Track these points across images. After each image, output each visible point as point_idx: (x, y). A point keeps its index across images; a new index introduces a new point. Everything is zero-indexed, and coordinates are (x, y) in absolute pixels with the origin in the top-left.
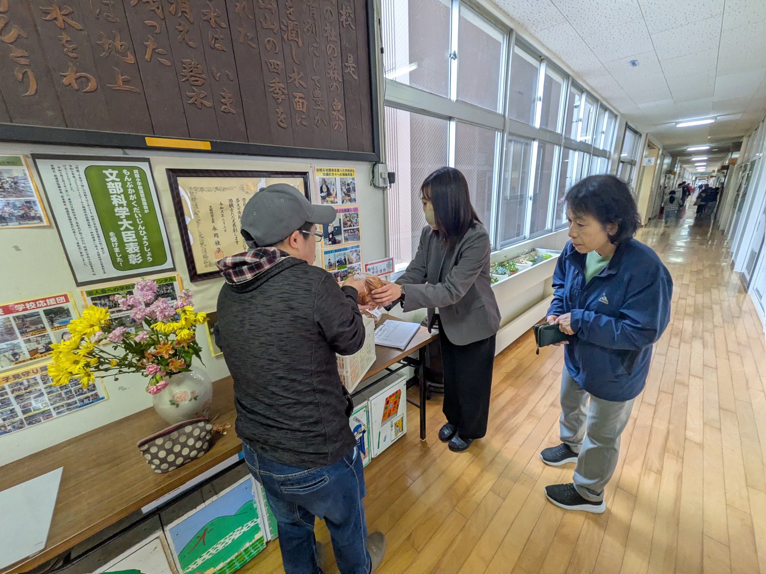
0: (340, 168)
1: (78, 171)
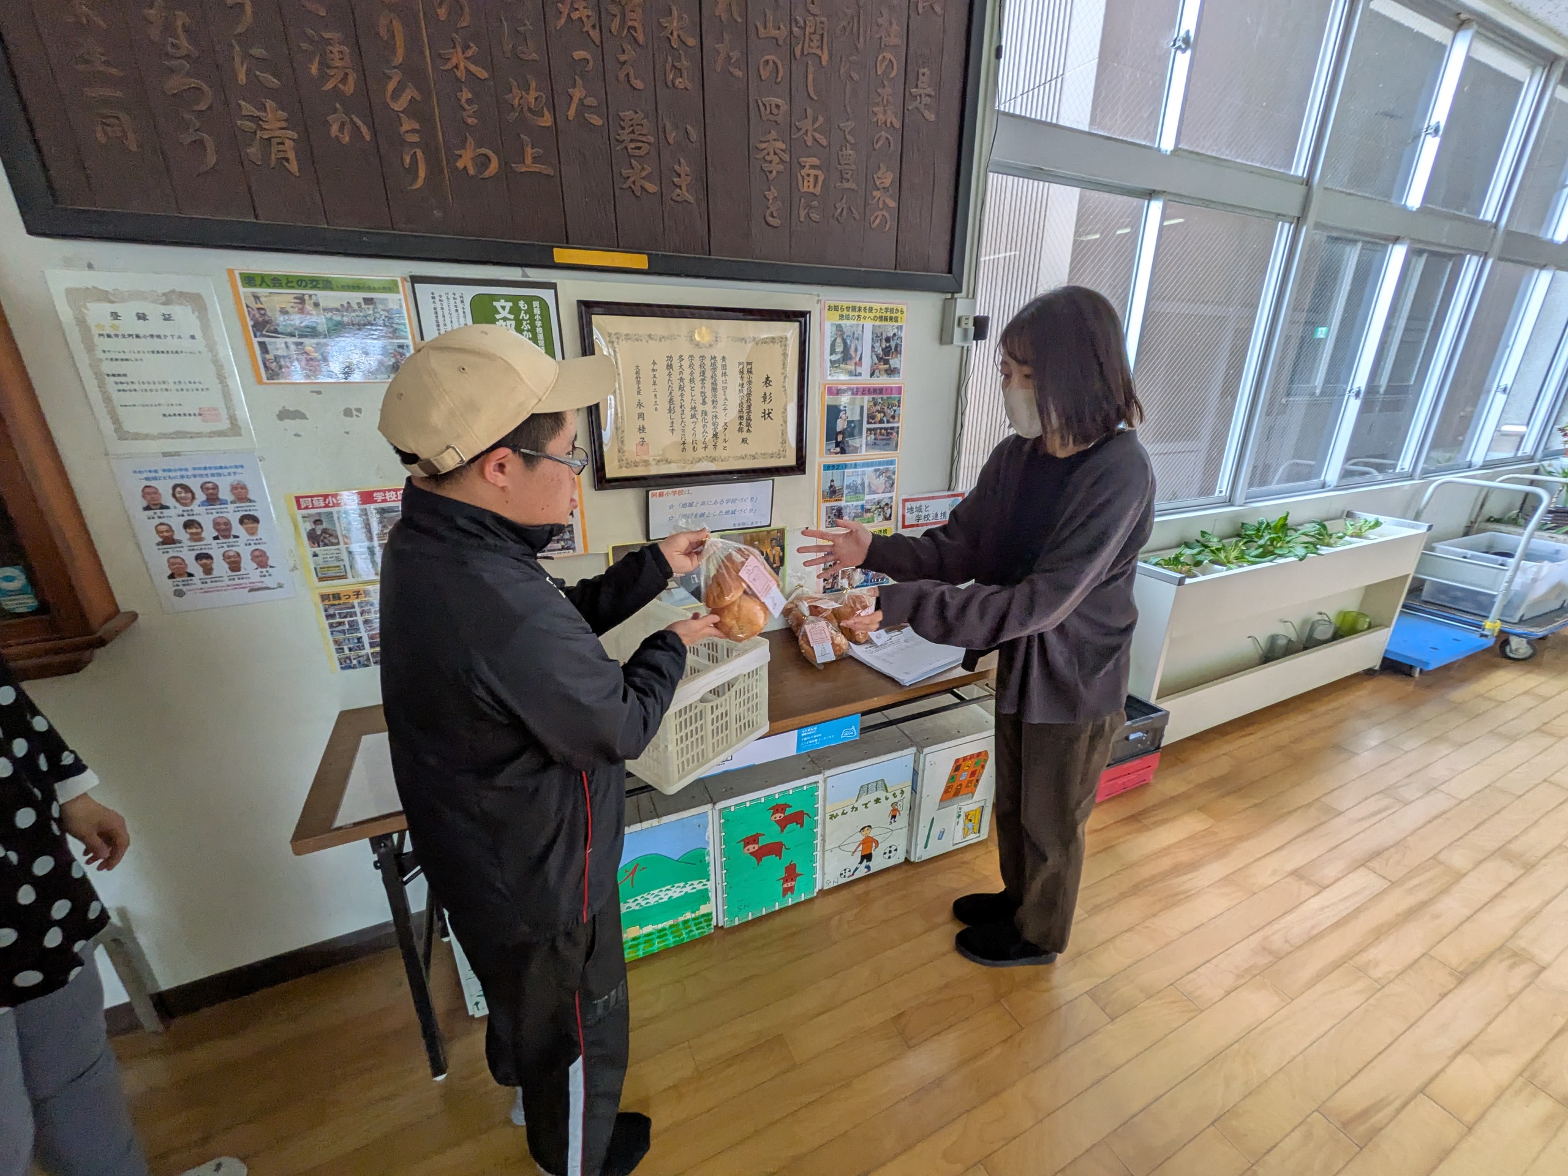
0: (876, 306)
1: (462, 302)
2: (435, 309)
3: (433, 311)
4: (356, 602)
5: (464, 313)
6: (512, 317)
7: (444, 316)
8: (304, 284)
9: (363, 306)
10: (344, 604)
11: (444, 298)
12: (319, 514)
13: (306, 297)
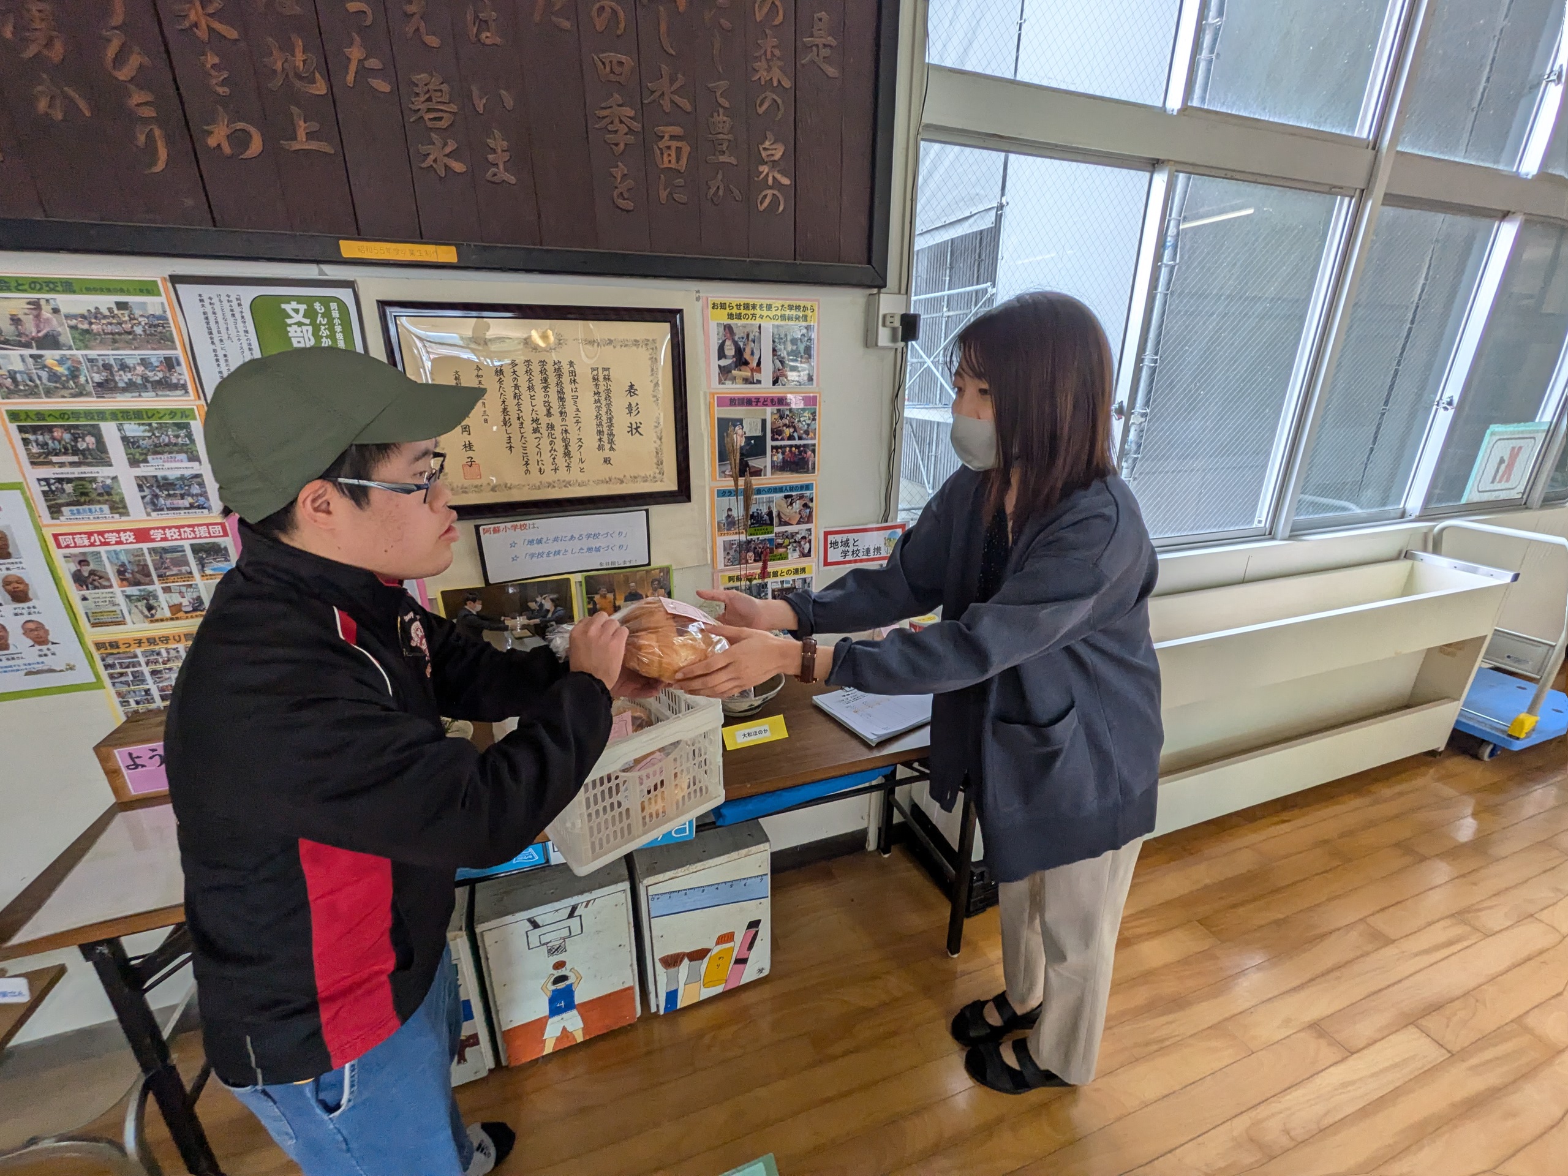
1: (240, 305)
2: (205, 313)
3: (203, 316)
4: (139, 651)
5: (243, 317)
6: (307, 321)
7: (217, 322)
8: (38, 287)
9: (116, 312)
10: (124, 653)
11: (215, 300)
12: (84, 554)
13: (43, 302)
